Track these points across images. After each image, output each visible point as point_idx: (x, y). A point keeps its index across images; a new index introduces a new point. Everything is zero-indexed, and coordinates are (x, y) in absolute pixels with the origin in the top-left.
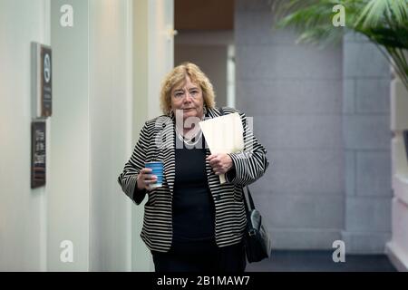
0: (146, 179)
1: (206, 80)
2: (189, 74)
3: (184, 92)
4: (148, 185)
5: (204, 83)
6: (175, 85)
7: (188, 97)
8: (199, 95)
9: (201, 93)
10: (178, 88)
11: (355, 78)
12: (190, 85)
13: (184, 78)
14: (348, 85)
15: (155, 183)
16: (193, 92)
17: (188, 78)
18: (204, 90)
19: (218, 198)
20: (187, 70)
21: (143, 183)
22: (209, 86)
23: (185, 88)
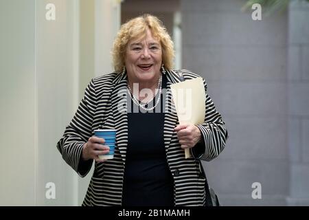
0: (96, 149)
2: (150, 27)
3: (143, 46)
5: (165, 40)
6: (133, 38)
7: (147, 53)
9: (160, 48)
10: (136, 42)
11: (301, 45)
12: (150, 39)
13: (145, 32)
14: (293, 52)
16: (153, 47)
17: (149, 32)
18: (164, 47)
20: (148, 22)
23: (144, 42)
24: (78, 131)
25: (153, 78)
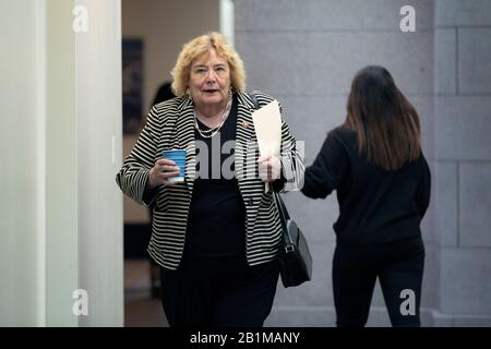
1: (236, 56)
2: (214, 47)
3: (208, 68)
4: (166, 179)
5: (232, 59)
6: (195, 59)
7: (212, 75)
8: (226, 74)
9: (228, 70)
10: (198, 63)
12: (216, 60)
13: (208, 51)
15: (178, 176)
16: (218, 69)
17: (213, 52)
18: (232, 68)
19: (251, 202)
20: (212, 41)
21: (160, 177)
22: (239, 64)
23: (208, 64)
24: (139, 161)
25: (222, 101)
